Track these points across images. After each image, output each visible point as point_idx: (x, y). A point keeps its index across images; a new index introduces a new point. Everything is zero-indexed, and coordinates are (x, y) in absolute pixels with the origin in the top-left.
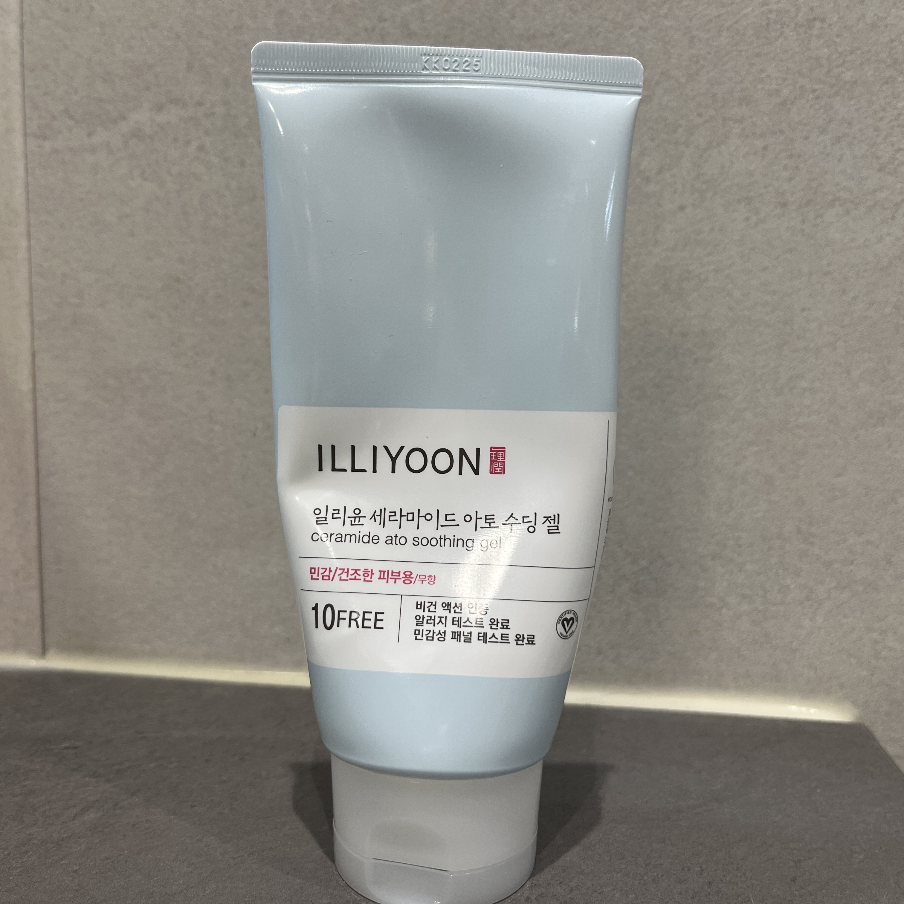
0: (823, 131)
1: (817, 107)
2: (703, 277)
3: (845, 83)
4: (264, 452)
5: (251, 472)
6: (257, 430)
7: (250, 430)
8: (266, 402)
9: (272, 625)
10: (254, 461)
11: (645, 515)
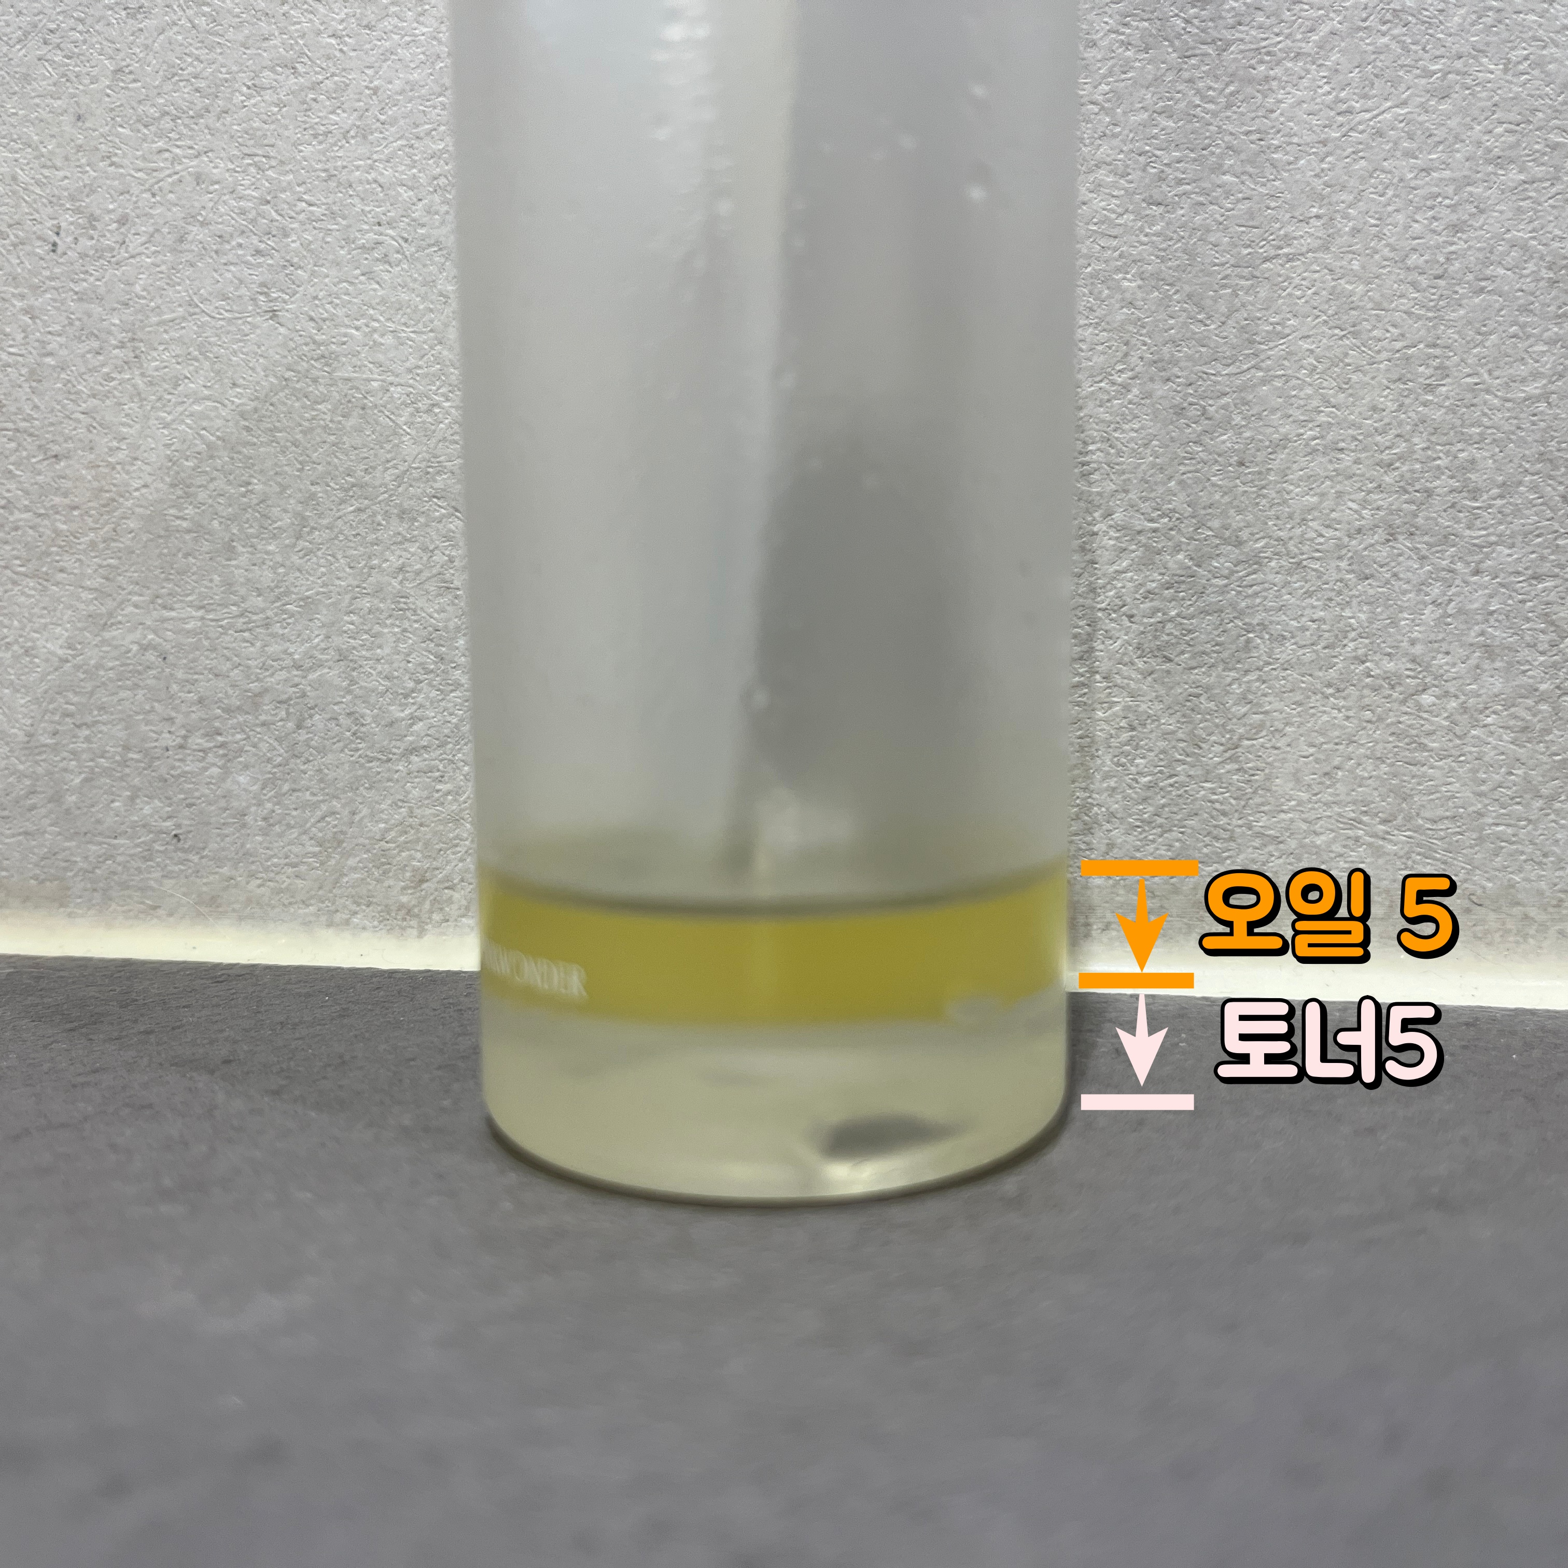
4: (81, 297)
5: (49, 360)
6: (58, 234)
7: (39, 238)
8: (79, 148)
9: (132, 799)
10: (57, 328)
11: (1180, 411)
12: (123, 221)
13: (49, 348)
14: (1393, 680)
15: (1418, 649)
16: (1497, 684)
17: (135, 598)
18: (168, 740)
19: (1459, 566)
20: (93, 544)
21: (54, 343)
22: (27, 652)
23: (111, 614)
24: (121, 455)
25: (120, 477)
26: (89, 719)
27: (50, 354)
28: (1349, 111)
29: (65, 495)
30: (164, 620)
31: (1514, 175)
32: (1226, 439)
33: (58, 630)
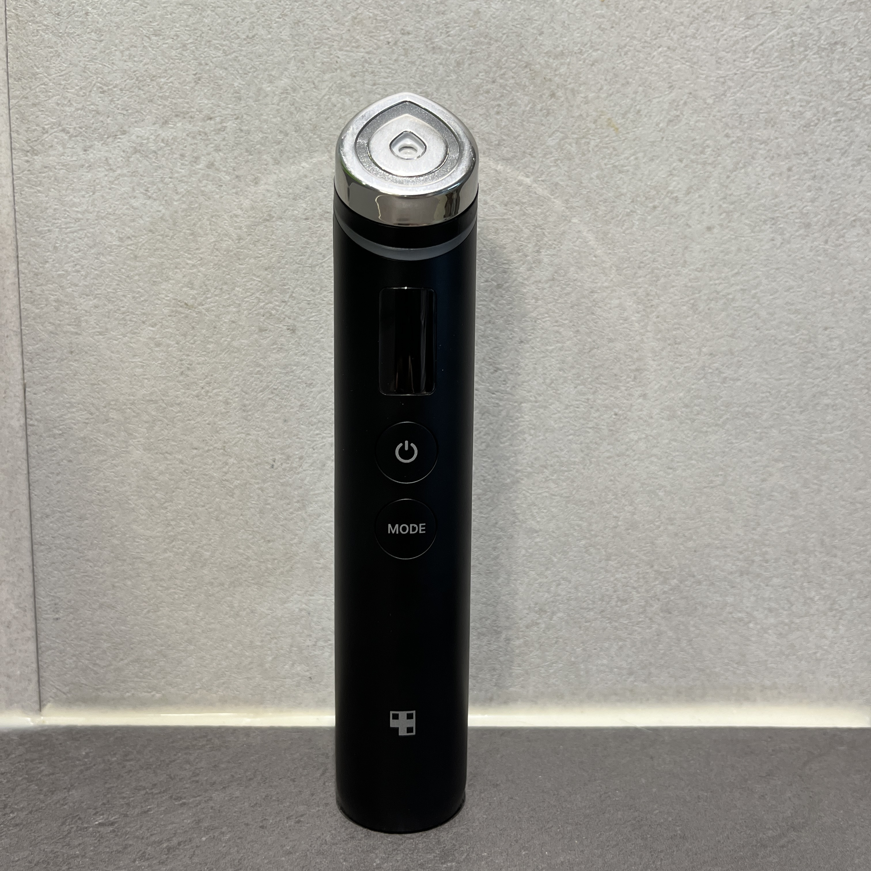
0: (844, 153)
1: (839, 129)
2: (730, 297)
3: (865, 106)
4: (282, 485)
5: (268, 506)
6: (274, 461)
7: (267, 463)
8: (284, 432)
9: (293, 665)
10: (272, 495)
11: (676, 535)
12: (301, 458)
13: (269, 502)
14: (741, 620)
15: (748, 610)
16: (772, 620)
17: (298, 592)
18: (308, 643)
19: (762, 584)
20: (282, 573)
21: (270, 501)
22: (252, 612)
23: (288, 598)
24: (295, 541)
25: (294, 549)
26: (277, 636)
27: (269, 504)
28: (732, 443)
29: (272, 555)
30: (311, 600)
31: (781, 465)
32: (690, 544)
33: (266, 604)
